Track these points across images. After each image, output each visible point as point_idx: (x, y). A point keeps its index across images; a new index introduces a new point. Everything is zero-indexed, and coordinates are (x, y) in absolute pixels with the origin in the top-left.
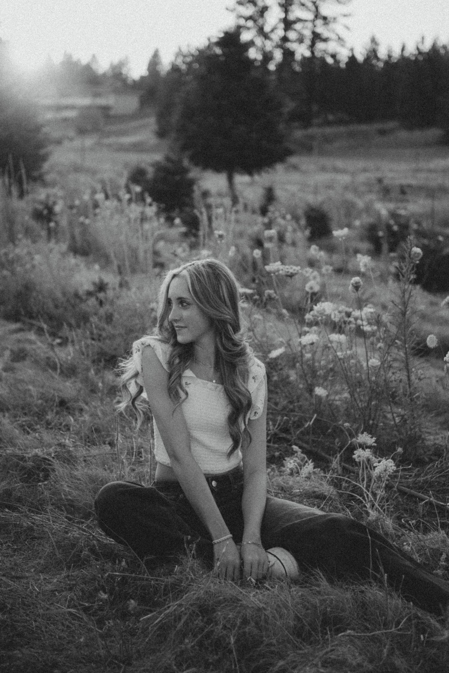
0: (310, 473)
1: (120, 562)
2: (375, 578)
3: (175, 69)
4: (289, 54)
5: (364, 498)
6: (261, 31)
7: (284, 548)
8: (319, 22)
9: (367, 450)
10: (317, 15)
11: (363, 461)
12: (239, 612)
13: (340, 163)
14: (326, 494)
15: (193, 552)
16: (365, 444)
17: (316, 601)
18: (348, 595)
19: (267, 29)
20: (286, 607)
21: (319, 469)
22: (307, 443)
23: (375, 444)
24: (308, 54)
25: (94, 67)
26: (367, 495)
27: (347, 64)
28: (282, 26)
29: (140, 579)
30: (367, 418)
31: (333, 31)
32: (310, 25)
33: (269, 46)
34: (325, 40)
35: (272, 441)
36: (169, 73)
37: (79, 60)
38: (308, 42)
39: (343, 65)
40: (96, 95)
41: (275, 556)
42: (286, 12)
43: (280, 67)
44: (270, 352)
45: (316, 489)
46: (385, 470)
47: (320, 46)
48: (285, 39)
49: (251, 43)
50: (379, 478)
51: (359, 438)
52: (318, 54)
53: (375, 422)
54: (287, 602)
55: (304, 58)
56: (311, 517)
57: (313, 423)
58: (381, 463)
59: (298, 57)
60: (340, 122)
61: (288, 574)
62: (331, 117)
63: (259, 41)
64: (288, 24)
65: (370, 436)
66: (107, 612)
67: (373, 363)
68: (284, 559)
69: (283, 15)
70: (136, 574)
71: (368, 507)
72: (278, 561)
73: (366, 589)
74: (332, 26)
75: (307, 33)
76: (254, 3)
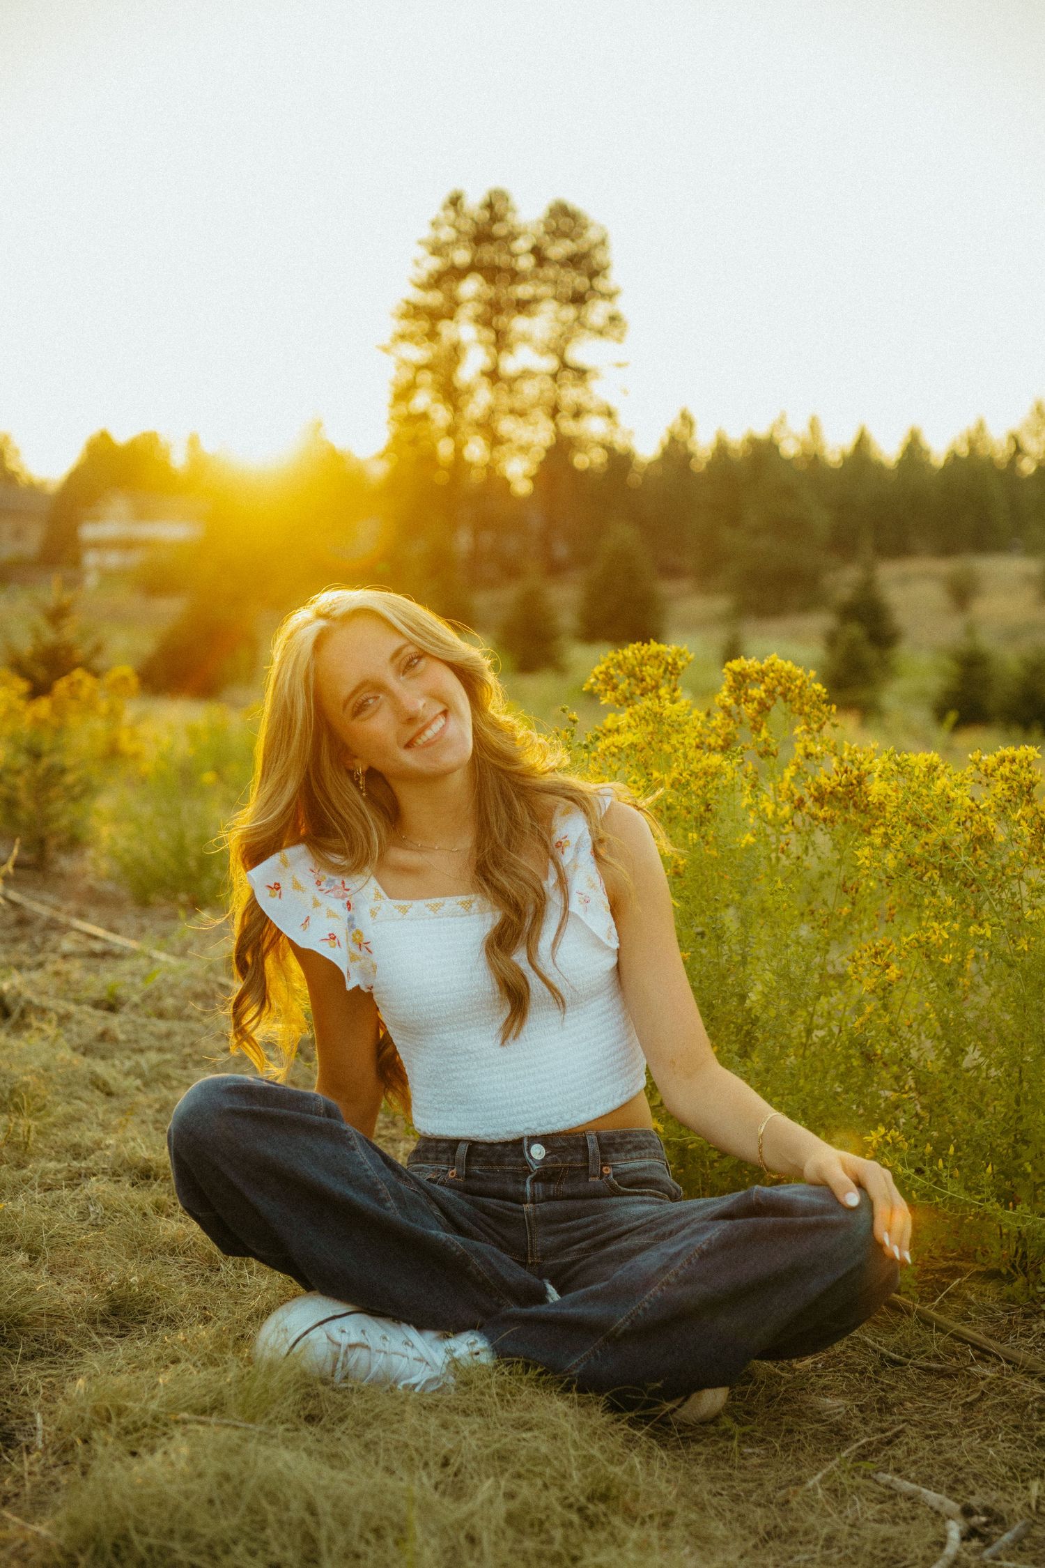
8: (568, 379)
10: (563, 363)
28: (487, 381)
31: (594, 395)
32: (547, 384)
42: (495, 357)
64: (496, 380)
69: (488, 364)
74: (590, 383)
76: (433, 335)
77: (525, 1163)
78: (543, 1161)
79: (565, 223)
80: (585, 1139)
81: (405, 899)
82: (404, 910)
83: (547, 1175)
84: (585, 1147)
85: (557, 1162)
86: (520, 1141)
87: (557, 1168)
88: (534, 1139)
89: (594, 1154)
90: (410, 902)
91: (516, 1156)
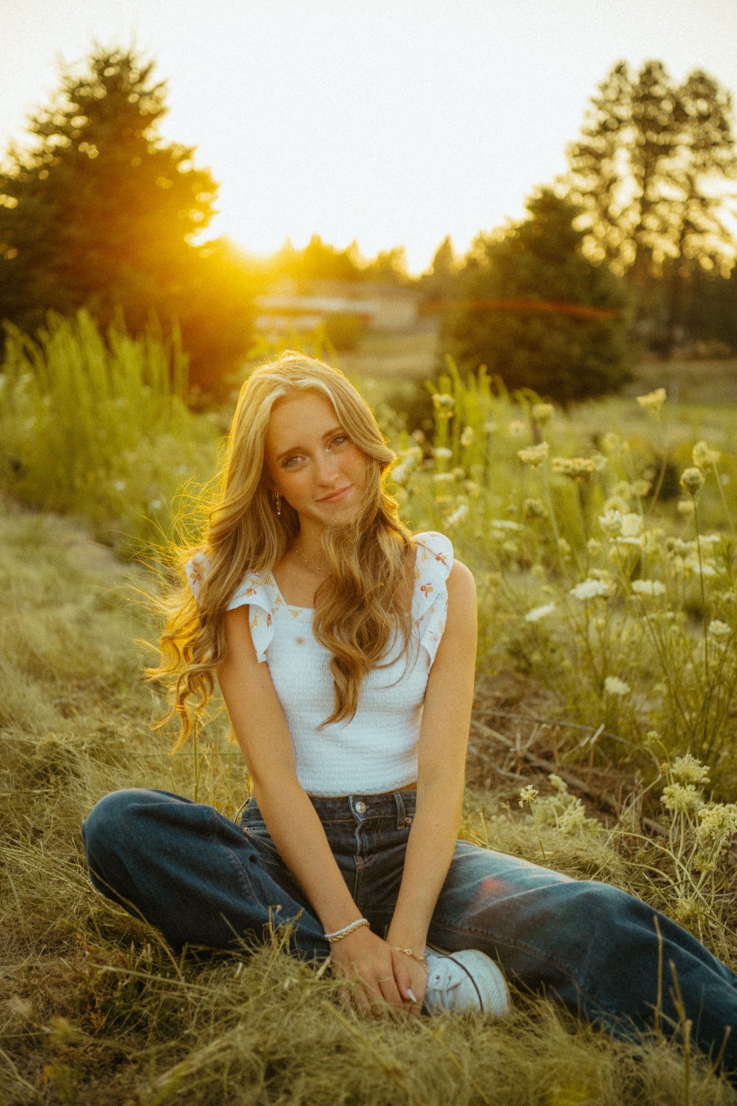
0: (575, 826)
1: (139, 947)
2: (668, 1030)
3: (472, 263)
4: (644, 252)
5: (673, 876)
6: (606, 216)
7: (485, 951)
8: (695, 206)
9: (689, 787)
10: (692, 194)
11: (680, 810)
12: (345, 1076)
13: (710, 415)
14: (598, 862)
15: (283, 941)
16: (688, 777)
17: (530, 1066)
18: (607, 1062)
19: (615, 210)
20: (457, 1076)
21: (595, 820)
22: (582, 777)
23: (708, 780)
24: (674, 252)
25: (352, 257)
26: (681, 872)
27: (732, 271)
28: (638, 207)
29: (168, 987)
30: (699, 737)
31: (715, 220)
32: (680, 209)
33: (615, 237)
34: (701, 232)
35: (518, 771)
36: (464, 272)
37: (332, 248)
38: (675, 233)
39: (726, 274)
40: (354, 296)
41: (463, 968)
42: (645, 187)
43: (631, 271)
44: (528, 610)
45: (580, 853)
46: (721, 826)
47: (694, 240)
48: (641, 228)
49: (589, 232)
50: (709, 841)
51: (675, 765)
52: (690, 252)
53: (714, 749)
54: (460, 1062)
55: (668, 258)
56: (545, 887)
57: (596, 743)
58: (714, 811)
59: (658, 257)
60: (717, 356)
61: (485, 1008)
62: (702, 348)
63: (601, 229)
64: (646, 205)
65: (698, 761)
66: (85, 1051)
67: (717, 628)
68: (480, 976)
69: (640, 193)
70: (164, 976)
71: (679, 893)
72: (468, 979)
73: (647, 1052)
74: (712, 210)
75: (675, 220)
76: (597, 171)
77: (352, 817)
78: (365, 814)
79: (701, 89)
80: (393, 797)
81: (298, 606)
82: (296, 614)
83: (369, 827)
84: (394, 802)
85: (375, 815)
86: (346, 799)
87: (376, 819)
88: (357, 798)
89: (401, 809)
90: (301, 609)
91: (344, 811)
